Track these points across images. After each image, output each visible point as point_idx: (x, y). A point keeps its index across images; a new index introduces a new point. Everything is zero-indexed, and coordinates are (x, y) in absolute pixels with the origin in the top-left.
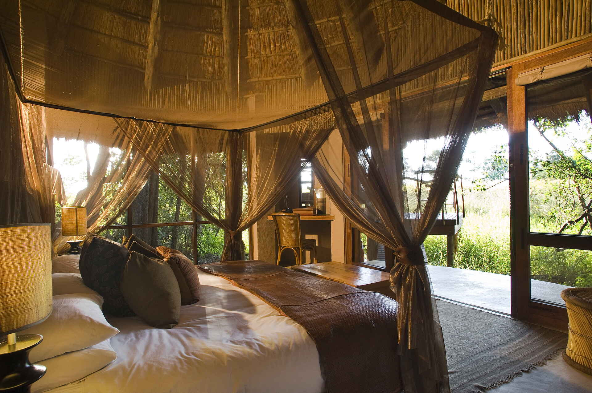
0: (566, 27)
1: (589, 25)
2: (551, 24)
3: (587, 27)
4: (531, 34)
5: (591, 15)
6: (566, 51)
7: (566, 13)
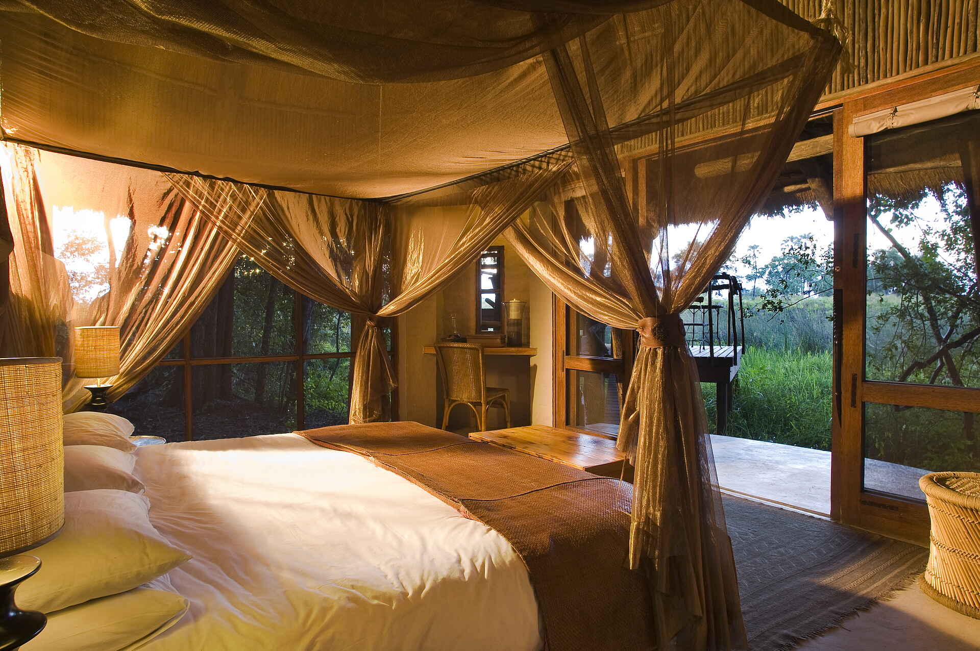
0: (935, 41)
1: (973, 38)
2: (910, 35)
3: (969, 43)
4: (876, 50)
5: (976, 22)
6: (934, 81)
7: (936, 18)
